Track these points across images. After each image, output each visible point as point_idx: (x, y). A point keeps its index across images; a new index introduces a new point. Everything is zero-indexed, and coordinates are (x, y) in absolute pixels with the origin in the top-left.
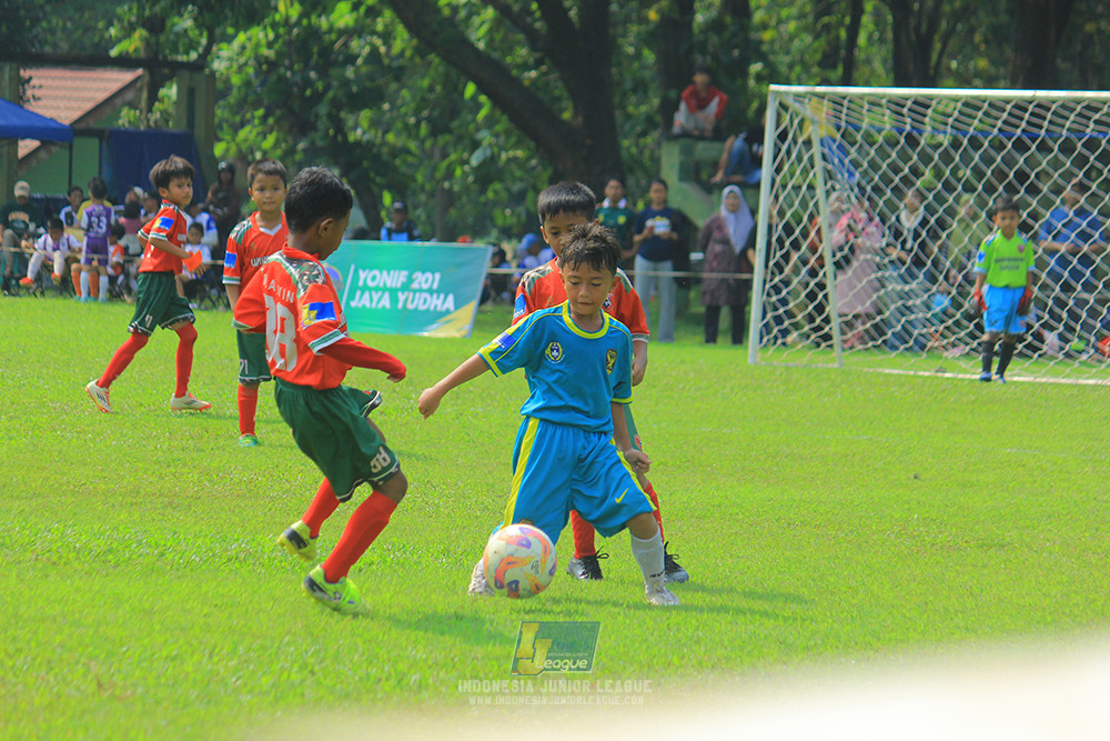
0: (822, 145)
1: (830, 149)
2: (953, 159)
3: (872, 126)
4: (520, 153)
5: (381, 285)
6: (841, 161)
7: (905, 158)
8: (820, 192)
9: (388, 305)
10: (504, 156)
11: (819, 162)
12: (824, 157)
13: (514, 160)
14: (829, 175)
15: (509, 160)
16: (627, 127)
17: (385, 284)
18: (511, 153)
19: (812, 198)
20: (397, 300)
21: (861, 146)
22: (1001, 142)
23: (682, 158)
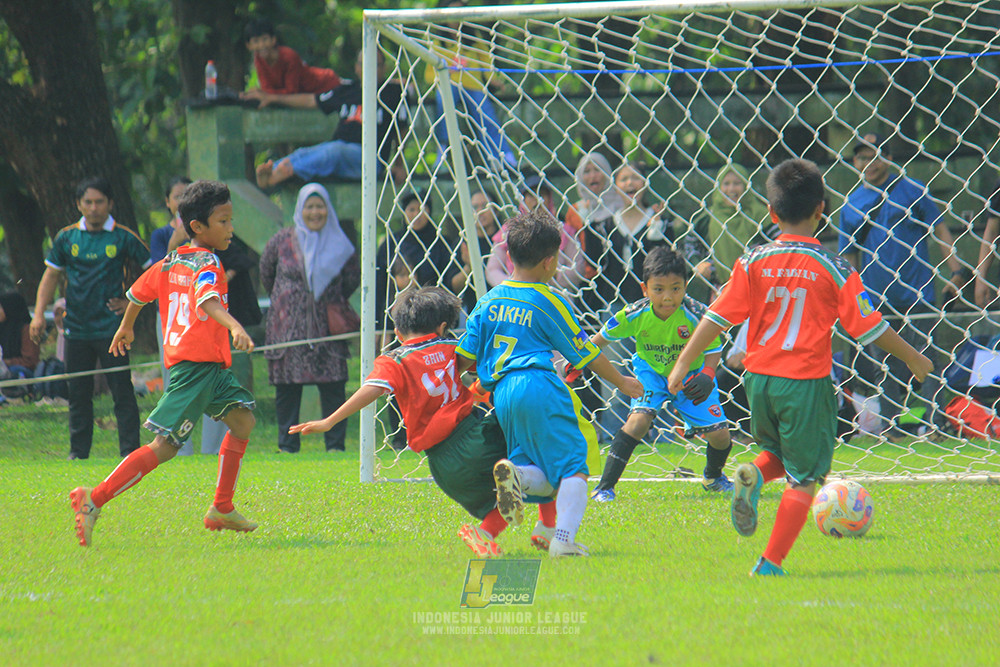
0: (458, 104)
1: (472, 111)
2: (683, 114)
3: (541, 67)
6: (492, 131)
7: (603, 119)
8: (460, 183)
11: (455, 135)
12: (464, 128)
14: (473, 156)
16: (125, 90)
19: (448, 196)
21: (524, 99)
22: (760, 80)
23: (223, 140)
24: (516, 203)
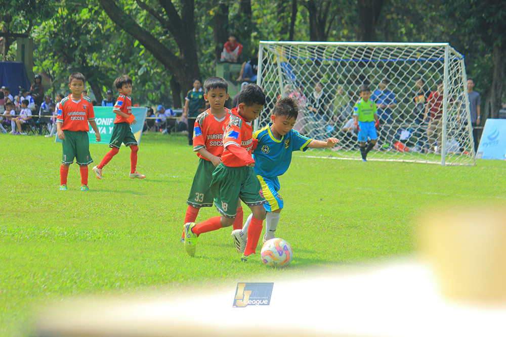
0: (281, 65)
1: (285, 67)
2: (334, 70)
3: (302, 57)
4: (159, 70)
5: (102, 124)
6: (289, 72)
7: (315, 70)
8: (281, 84)
9: (105, 133)
10: (152, 72)
11: (280, 72)
13: (157, 72)
14: (284, 77)
15: (154, 73)
16: (202, 59)
17: (104, 123)
18: (155, 70)
19: (278, 87)
20: (109, 130)
21: (297, 65)
22: (354, 64)
23: (225, 71)
24: (294, 89)
